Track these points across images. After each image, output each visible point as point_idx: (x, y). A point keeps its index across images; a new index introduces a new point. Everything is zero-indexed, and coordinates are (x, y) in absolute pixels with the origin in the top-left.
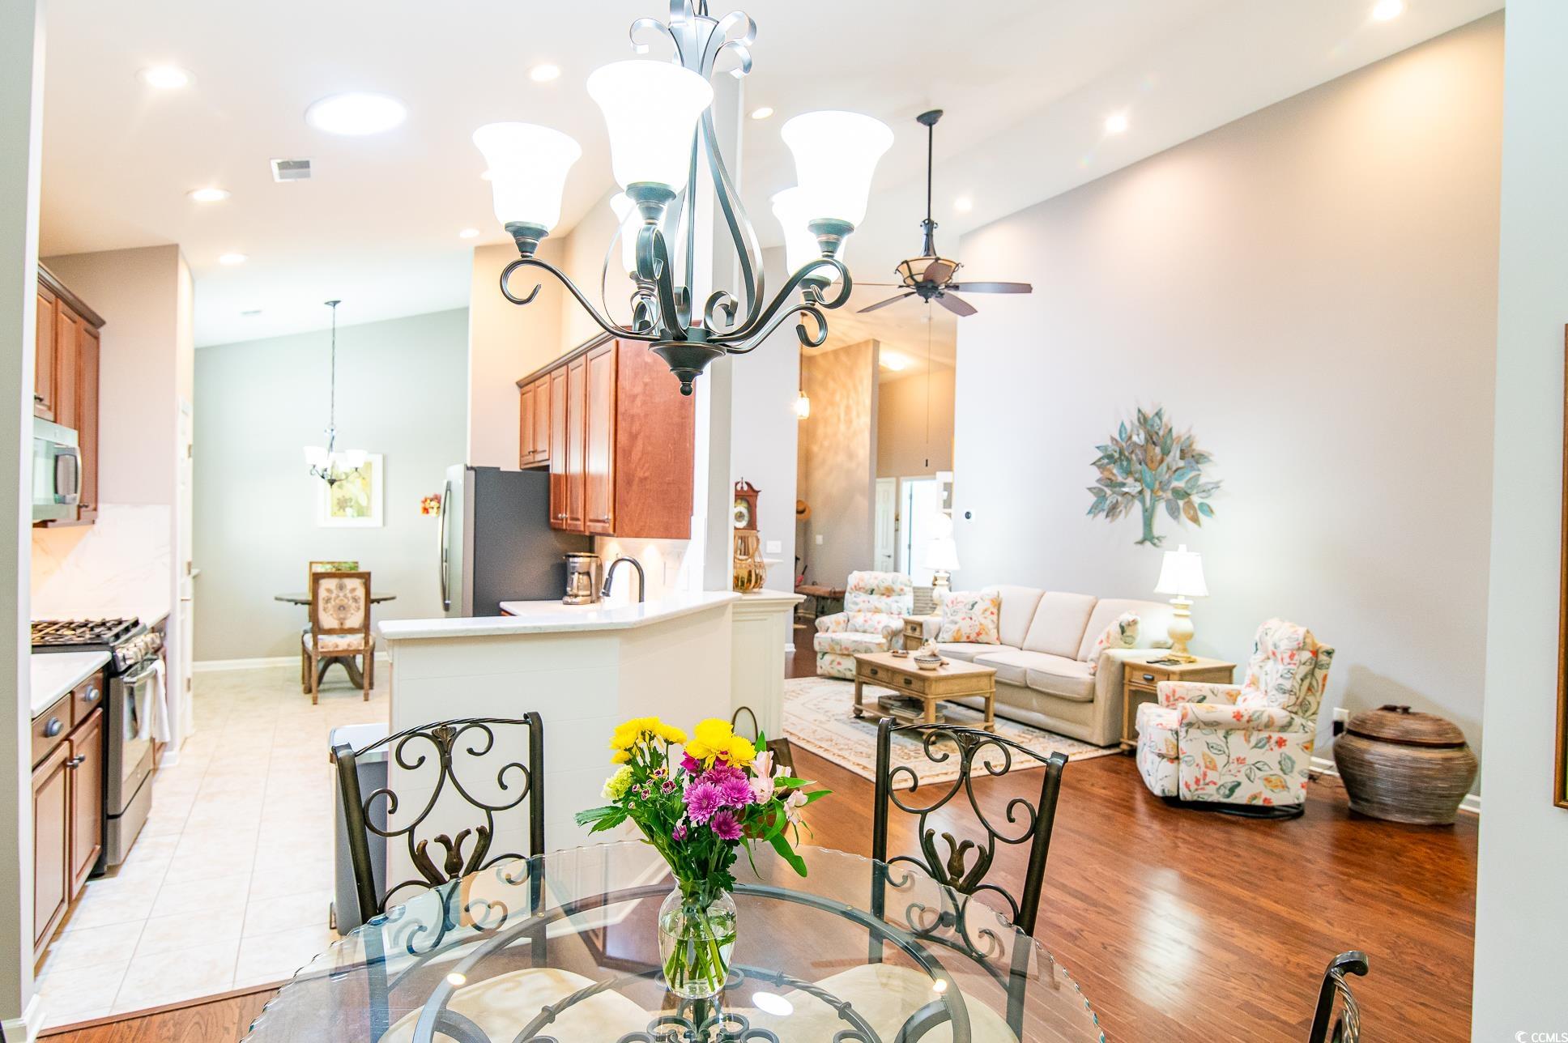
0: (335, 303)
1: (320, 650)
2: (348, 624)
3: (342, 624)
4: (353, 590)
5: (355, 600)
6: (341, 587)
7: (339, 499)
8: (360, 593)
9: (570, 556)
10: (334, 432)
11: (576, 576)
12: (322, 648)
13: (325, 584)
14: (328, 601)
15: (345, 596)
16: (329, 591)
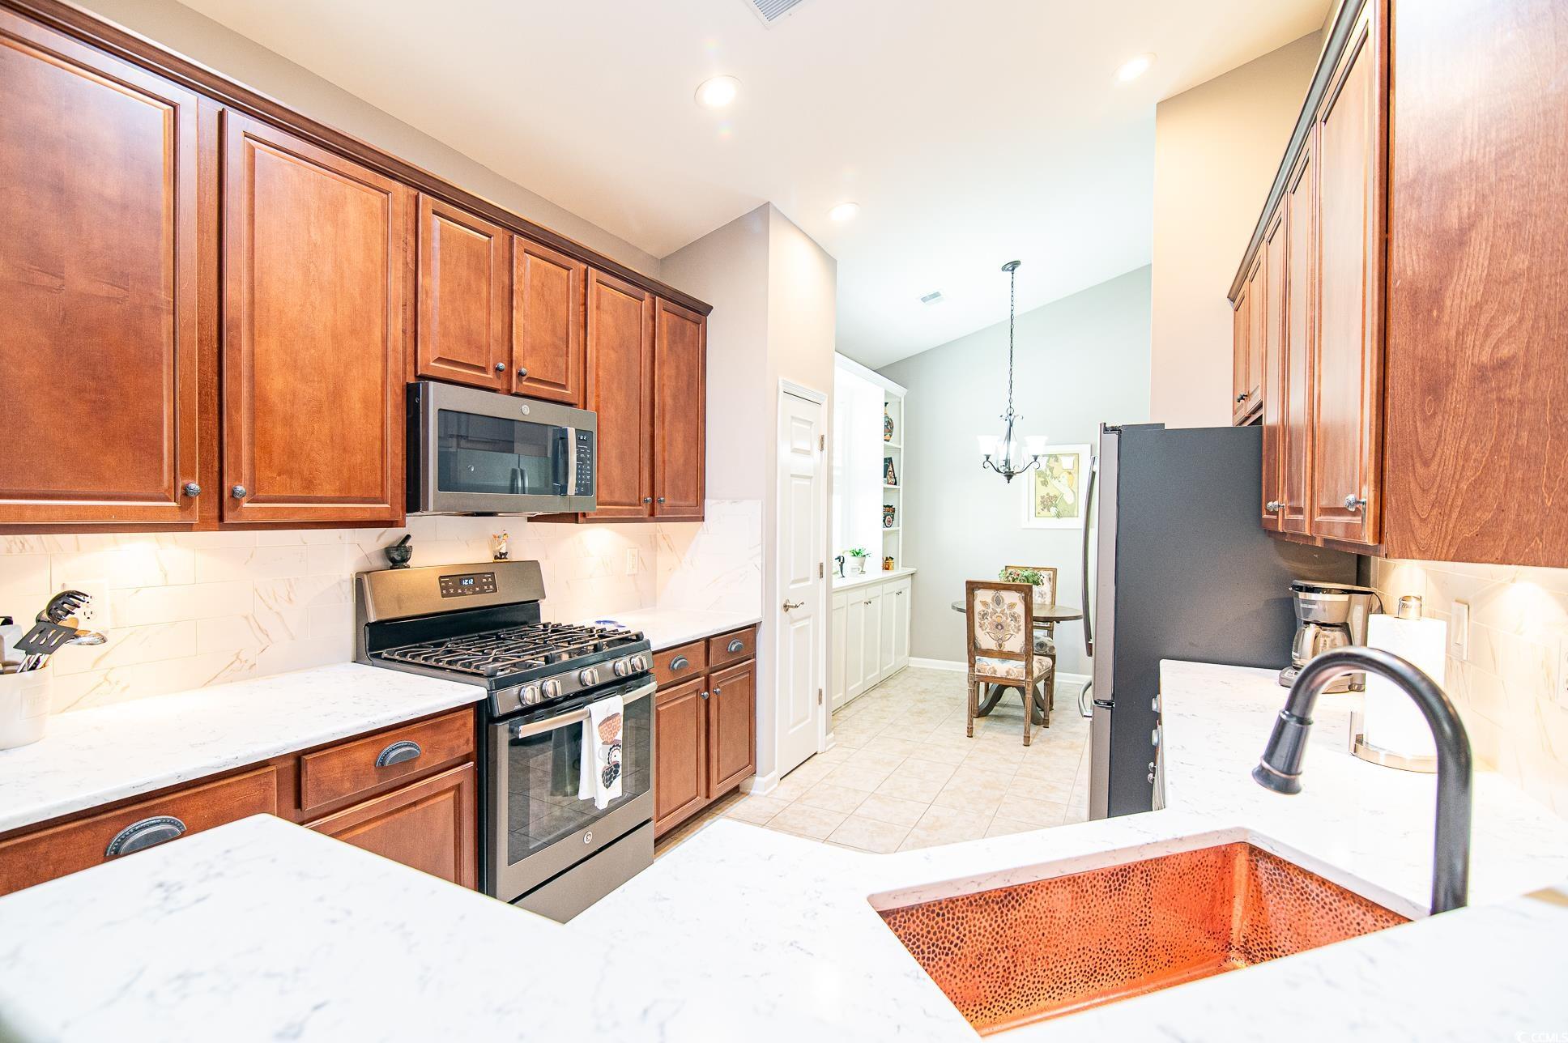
0: (1015, 265)
1: (977, 673)
2: (1008, 647)
3: (1000, 646)
4: (1012, 606)
5: (1014, 618)
6: (998, 601)
7: (1042, 497)
8: (1020, 609)
9: (1301, 589)
10: (1012, 417)
11: (1310, 632)
12: (979, 672)
13: (982, 596)
14: (984, 616)
15: (1002, 612)
16: (985, 604)
